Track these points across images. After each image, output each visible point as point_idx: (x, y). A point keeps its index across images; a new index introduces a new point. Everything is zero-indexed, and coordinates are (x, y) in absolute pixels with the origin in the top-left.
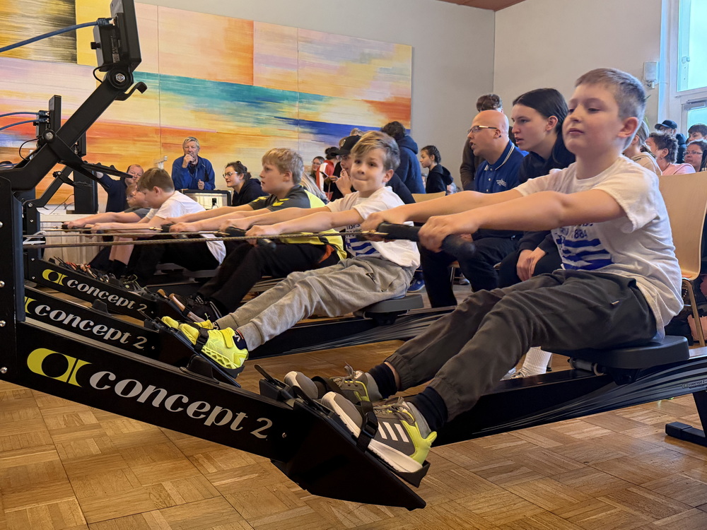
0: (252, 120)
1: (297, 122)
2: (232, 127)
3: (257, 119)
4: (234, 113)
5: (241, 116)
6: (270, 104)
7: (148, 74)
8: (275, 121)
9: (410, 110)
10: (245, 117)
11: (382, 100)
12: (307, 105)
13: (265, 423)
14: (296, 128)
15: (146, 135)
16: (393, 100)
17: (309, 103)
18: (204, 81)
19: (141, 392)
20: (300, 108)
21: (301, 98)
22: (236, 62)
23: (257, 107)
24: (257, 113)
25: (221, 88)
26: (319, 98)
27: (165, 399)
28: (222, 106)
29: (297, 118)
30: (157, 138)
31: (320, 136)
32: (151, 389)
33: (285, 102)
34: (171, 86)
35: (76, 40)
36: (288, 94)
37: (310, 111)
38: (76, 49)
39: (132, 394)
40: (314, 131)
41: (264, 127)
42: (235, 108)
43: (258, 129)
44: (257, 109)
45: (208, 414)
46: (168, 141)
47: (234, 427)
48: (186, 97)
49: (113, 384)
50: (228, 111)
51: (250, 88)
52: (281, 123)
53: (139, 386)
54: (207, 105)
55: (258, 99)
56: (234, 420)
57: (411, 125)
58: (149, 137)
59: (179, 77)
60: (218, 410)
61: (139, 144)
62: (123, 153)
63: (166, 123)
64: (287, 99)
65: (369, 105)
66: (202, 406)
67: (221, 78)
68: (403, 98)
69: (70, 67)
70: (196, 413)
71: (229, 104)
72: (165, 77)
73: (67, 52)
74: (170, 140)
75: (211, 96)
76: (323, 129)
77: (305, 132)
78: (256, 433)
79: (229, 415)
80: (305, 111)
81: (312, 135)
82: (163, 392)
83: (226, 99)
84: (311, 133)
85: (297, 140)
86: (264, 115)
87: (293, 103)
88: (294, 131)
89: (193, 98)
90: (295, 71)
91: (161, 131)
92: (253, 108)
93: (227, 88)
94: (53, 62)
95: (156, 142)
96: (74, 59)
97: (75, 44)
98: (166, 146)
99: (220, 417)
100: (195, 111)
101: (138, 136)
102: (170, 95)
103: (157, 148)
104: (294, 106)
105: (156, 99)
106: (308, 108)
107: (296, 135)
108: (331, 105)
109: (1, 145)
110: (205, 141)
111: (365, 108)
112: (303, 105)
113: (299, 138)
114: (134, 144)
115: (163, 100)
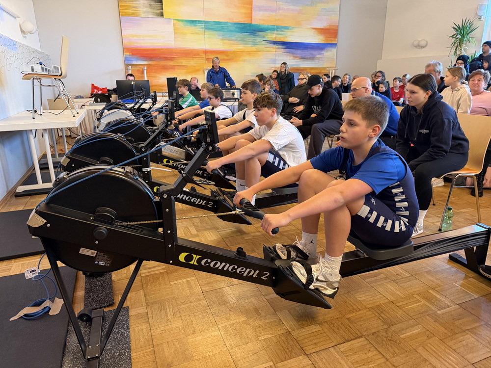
0: (251, 43)
1: (275, 43)
2: (241, 48)
3: (254, 42)
4: (242, 40)
6: (261, 33)
7: (199, 21)
8: (263, 43)
9: (337, 32)
10: (248, 41)
11: (322, 27)
12: (281, 33)
14: (275, 46)
15: (198, 55)
16: (328, 27)
17: (282, 31)
18: (227, 23)
20: (276, 34)
21: (277, 28)
22: (243, 11)
23: (254, 35)
25: (236, 26)
26: (287, 28)
28: (236, 36)
29: (275, 41)
30: (204, 56)
33: (269, 31)
34: (210, 27)
35: (162, 5)
36: (270, 27)
37: (282, 36)
38: (163, 9)
41: (258, 47)
42: (242, 36)
43: (254, 48)
44: (254, 37)
48: (218, 32)
50: (239, 39)
51: (250, 25)
52: (266, 43)
54: (228, 36)
55: (254, 31)
57: (337, 40)
58: (200, 55)
59: (214, 22)
61: (195, 59)
62: (188, 65)
63: (208, 47)
64: (270, 30)
65: (314, 30)
67: (236, 20)
68: (334, 25)
69: (160, 19)
71: (239, 35)
72: (207, 22)
73: (158, 11)
74: (210, 56)
75: (231, 31)
76: (289, 45)
77: (279, 48)
80: (279, 36)
82: (228, 265)
83: (238, 32)
84: (282, 48)
85: (274, 53)
86: (257, 39)
87: (273, 32)
88: (273, 48)
89: (221, 33)
90: (274, 14)
91: (206, 52)
92: (252, 36)
93: (239, 26)
94: (152, 17)
95: (203, 58)
96: (162, 15)
97: (162, 7)
98: (208, 60)
100: (222, 40)
101: (195, 55)
102: (211, 32)
103: (204, 61)
104: (274, 34)
105: (203, 34)
106: (281, 34)
107: (274, 50)
108: (293, 32)
109: (130, 63)
110: (227, 56)
111: (312, 32)
112: (278, 32)
113: (276, 51)
114: (193, 59)
115: (206, 35)
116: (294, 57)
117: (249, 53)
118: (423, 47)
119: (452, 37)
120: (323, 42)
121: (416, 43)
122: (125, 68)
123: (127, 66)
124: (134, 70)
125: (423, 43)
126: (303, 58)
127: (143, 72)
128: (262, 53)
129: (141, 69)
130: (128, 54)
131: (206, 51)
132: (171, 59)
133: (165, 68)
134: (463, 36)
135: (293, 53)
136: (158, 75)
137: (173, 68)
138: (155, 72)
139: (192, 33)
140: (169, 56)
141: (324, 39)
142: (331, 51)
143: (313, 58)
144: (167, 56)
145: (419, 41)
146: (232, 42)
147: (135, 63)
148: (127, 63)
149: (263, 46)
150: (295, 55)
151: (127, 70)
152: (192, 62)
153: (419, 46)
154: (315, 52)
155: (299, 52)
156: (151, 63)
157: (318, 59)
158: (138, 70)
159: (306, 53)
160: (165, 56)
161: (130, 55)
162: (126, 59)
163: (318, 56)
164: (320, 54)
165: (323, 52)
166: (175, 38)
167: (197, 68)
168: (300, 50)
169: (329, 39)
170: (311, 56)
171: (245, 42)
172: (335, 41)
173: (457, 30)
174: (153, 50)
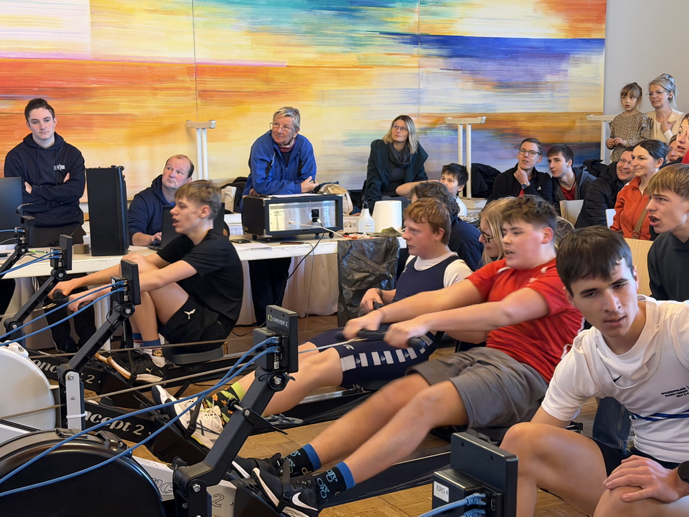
0: (342, 40)
1: (417, 40)
2: (311, 56)
3: (352, 38)
4: (314, 32)
5: (326, 35)
6: (371, 11)
8: (381, 40)
9: (605, 5)
10: (333, 36)
12: (434, 9)
14: (417, 50)
15: (172, 78)
17: (436, 4)
20: (422, 13)
23: (350, 16)
24: (351, 28)
28: (295, 20)
29: (417, 33)
30: (189, 82)
31: (455, 60)
33: (398, 5)
37: (439, 18)
40: (443, 52)
41: (363, 51)
42: (316, 21)
43: (352, 57)
44: (352, 21)
46: (209, 86)
50: (304, 28)
52: (390, 42)
54: (270, 19)
57: (606, 29)
58: (178, 81)
61: (161, 95)
62: (136, 112)
63: (204, 55)
71: (304, 16)
74: (212, 84)
76: (459, 47)
77: (429, 56)
80: (429, 19)
81: (441, 60)
84: (440, 56)
85: (416, 70)
86: (363, 29)
87: (410, 6)
88: (412, 55)
91: (198, 70)
92: (346, 19)
95: (189, 89)
98: (204, 94)
100: (252, 32)
101: (160, 81)
102: (212, 7)
103: (190, 101)
104: (412, 11)
105: (187, 14)
106: (434, 14)
107: (414, 62)
110: (267, 81)
112: (428, 8)
113: (420, 67)
114: (154, 95)
115: (198, 16)
116: (476, 81)
117: (337, 72)
120: (562, 36)
126: (504, 85)
128: (375, 71)
131: (197, 68)
132: (80, 94)
135: (473, 72)
137: (85, 123)
139: (151, 11)
140: (74, 85)
141: (566, 25)
142: (587, 61)
143: (534, 85)
144: (65, 85)
146: (284, 39)
149: (377, 51)
150: (479, 77)
152: (152, 104)
154: (539, 67)
155: (490, 65)
157: (552, 87)
159: (515, 70)
160: (59, 84)
163: (549, 78)
164: (558, 72)
165: (563, 66)
166: (93, 24)
167: (167, 122)
168: (495, 59)
169: (581, 25)
170: (528, 79)
172: (600, 30)
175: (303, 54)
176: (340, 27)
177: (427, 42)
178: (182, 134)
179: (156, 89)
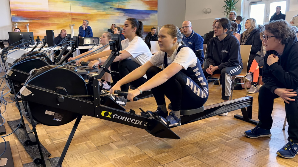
0: (102, 9)
1: (118, 9)
3: (104, 8)
4: (96, 7)
5: (99, 8)
6: (108, 3)
8: (110, 9)
9: (157, 4)
10: (100, 8)
11: (148, 0)
12: (121, 3)
13: (146, 123)
14: (118, 11)
15: (66, 16)
19: (122, 118)
23: (104, 4)
24: (103, 6)
27: (127, 119)
28: (92, 4)
29: (118, 8)
30: (70, 17)
31: (126, 14)
32: (124, 117)
33: (114, 2)
39: (120, 119)
41: (107, 11)
42: (96, 5)
43: (104, 13)
45: (135, 122)
46: (74, 18)
47: (140, 124)
48: (79, 1)
49: (117, 117)
50: (94, 6)
52: (112, 10)
53: (122, 117)
54: (86, 4)
55: (104, 1)
56: (140, 123)
57: (158, 9)
60: (137, 121)
62: (59, 23)
63: (73, 11)
65: (143, 2)
66: (134, 120)
70: (133, 122)
71: (94, 3)
74: (74, 17)
76: (127, 11)
77: (121, 13)
78: (144, 125)
79: (139, 121)
80: (121, 5)
81: (123, 14)
84: (123, 13)
85: (118, 16)
86: (107, 7)
87: (116, 2)
89: (81, 2)
91: (71, 14)
92: (102, 5)
95: (70, 18)
99: (137, 122)
100: (83, 6)
101: (63, 16)
102: (74, 1)
103: (70, 20)
104: (117, 3)
105: (69, 2)
107: (118, 14)
108: (130, 2)
109: (16, 21)
110: (86, 17)
111: (141, 3)
112: (120, 3)
113: (119, 15)
114: (62, 19)
115: (71, 3)
117: (101, 15)
118: (209, 13)
119: (225, 6)
120: (149, 10)
121: (204, 10)
122: (12, 24)
123: (13, 23)
124: (19, 26)
125: (209, 10)
127: (26, 27)
128: (110, 15)
129: (24, 26)
130: (14, 15)
132: (46, 19)
133: (42, 25)
134: (230, 6)
136: (37, 30)
137: (48, 25)
138: (34, 28)
139: (61, 2)
140: (45, 17)
141: (149, 8)
142: (154, 15)
143: (143, 20)
144: (43, 17)
145: (206, 9)
146: (89, 8)
147: (19, 21)
148: (13, 21)
149: (109, 12)
151: (14, 26)
152: (62, 21)
153: (206, 12)
154: (144, 16)
156: (31, 21)
157: (147, 20)
158: (22, 26)
159: (139, 16)
160: (42, 16)
161: (15, 16)
162: (12, 18)
163: (146, 18)
164: (148, 17)
165: (149, 16)
166: (49, 4)
167: (65, 25)
168: (135, 14)
169: (152, 8)
170: (142, 18)
171: (99, 9)
172: (156, 9)
173: (227, 3)
174: (34, 12)
175: (94, 12)
176: (102, 6)
177: (120, 10)
178: (69, 27)
179: (63, 18)
